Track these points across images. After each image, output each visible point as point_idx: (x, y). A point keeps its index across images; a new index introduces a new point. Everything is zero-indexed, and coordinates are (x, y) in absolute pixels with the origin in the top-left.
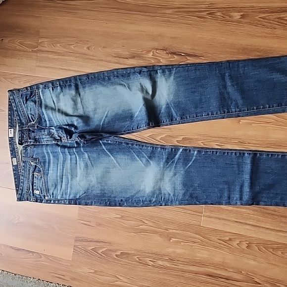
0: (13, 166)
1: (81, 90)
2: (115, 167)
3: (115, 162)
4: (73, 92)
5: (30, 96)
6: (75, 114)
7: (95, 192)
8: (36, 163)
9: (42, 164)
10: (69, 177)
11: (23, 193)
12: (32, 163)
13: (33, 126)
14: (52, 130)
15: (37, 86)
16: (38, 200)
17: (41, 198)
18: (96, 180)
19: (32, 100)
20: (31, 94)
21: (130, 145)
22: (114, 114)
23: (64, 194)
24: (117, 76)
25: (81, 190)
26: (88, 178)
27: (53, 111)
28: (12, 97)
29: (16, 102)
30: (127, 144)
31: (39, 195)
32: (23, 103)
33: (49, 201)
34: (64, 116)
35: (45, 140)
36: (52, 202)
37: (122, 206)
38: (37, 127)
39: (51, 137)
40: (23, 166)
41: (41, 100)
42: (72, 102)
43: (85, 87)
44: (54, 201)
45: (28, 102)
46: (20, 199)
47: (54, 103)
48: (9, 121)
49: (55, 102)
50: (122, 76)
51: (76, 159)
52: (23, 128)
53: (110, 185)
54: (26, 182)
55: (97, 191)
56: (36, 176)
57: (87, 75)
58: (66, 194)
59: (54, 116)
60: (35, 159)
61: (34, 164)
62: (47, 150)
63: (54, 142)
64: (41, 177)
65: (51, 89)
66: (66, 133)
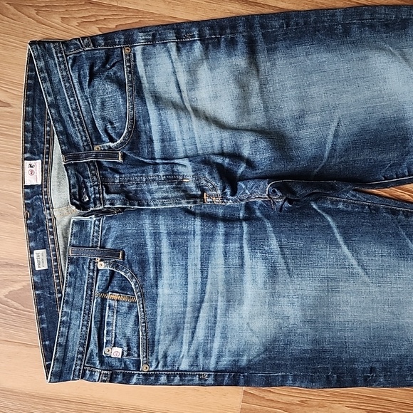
0: (34, 272)
1: (262, 58)
2: (352, 275)
3: (354, 262)
4: (241, 61)
5: (104, 65)
6: (244, 124)
7: (295, 348)
8: (116, 265)
9: (136, 269)
10: (221, 304)
11: (69, 355)
12: (101, 266)
13: (111, 153)
14: (180, 169)
15: (128, 36)
16: (118, 374)
17: (126, 368)
18: (299, 314)
19: (108, 77)
20: (108, 57)
21: (401, 217)
22: (356, 129)
23: (201, 357)
24: (372, 26)
25: (254, 344)
26: (276, 308)
27: (182, 114)
28: (42, 64)
29: (55, 80)
30: (394, 212)
31: (120, 360)
32: (80, 83)
33: (150, 379)
34: (213, 127)
35: (157, 195)
36: (163, 379)
37: (371, 386)
38: (124, 156)
39: (177, 189)
40: (70, 274)
41: (139, 79)
42: (236, 91)
43: (276, 48)
44: (168, 376)
45: (96, 82)
46: (59, 377)
47: (180, 91)
48: (25, 137)
49: (183, 87)
50: (387, 25)
51: (242, 253)
52: (78, 157)
53: (337, 327)
54: (77, 323)
55: (302, 345)
56: (114, 303)
57: (286, 16)
58: (207, 354)
59: (185, 127)
60: (114, 253)
61: (109, 268)
62: (155, 226)
63: (184, 204)
64: (130, 308)
65: (172, 46)
66: (221, 178)
